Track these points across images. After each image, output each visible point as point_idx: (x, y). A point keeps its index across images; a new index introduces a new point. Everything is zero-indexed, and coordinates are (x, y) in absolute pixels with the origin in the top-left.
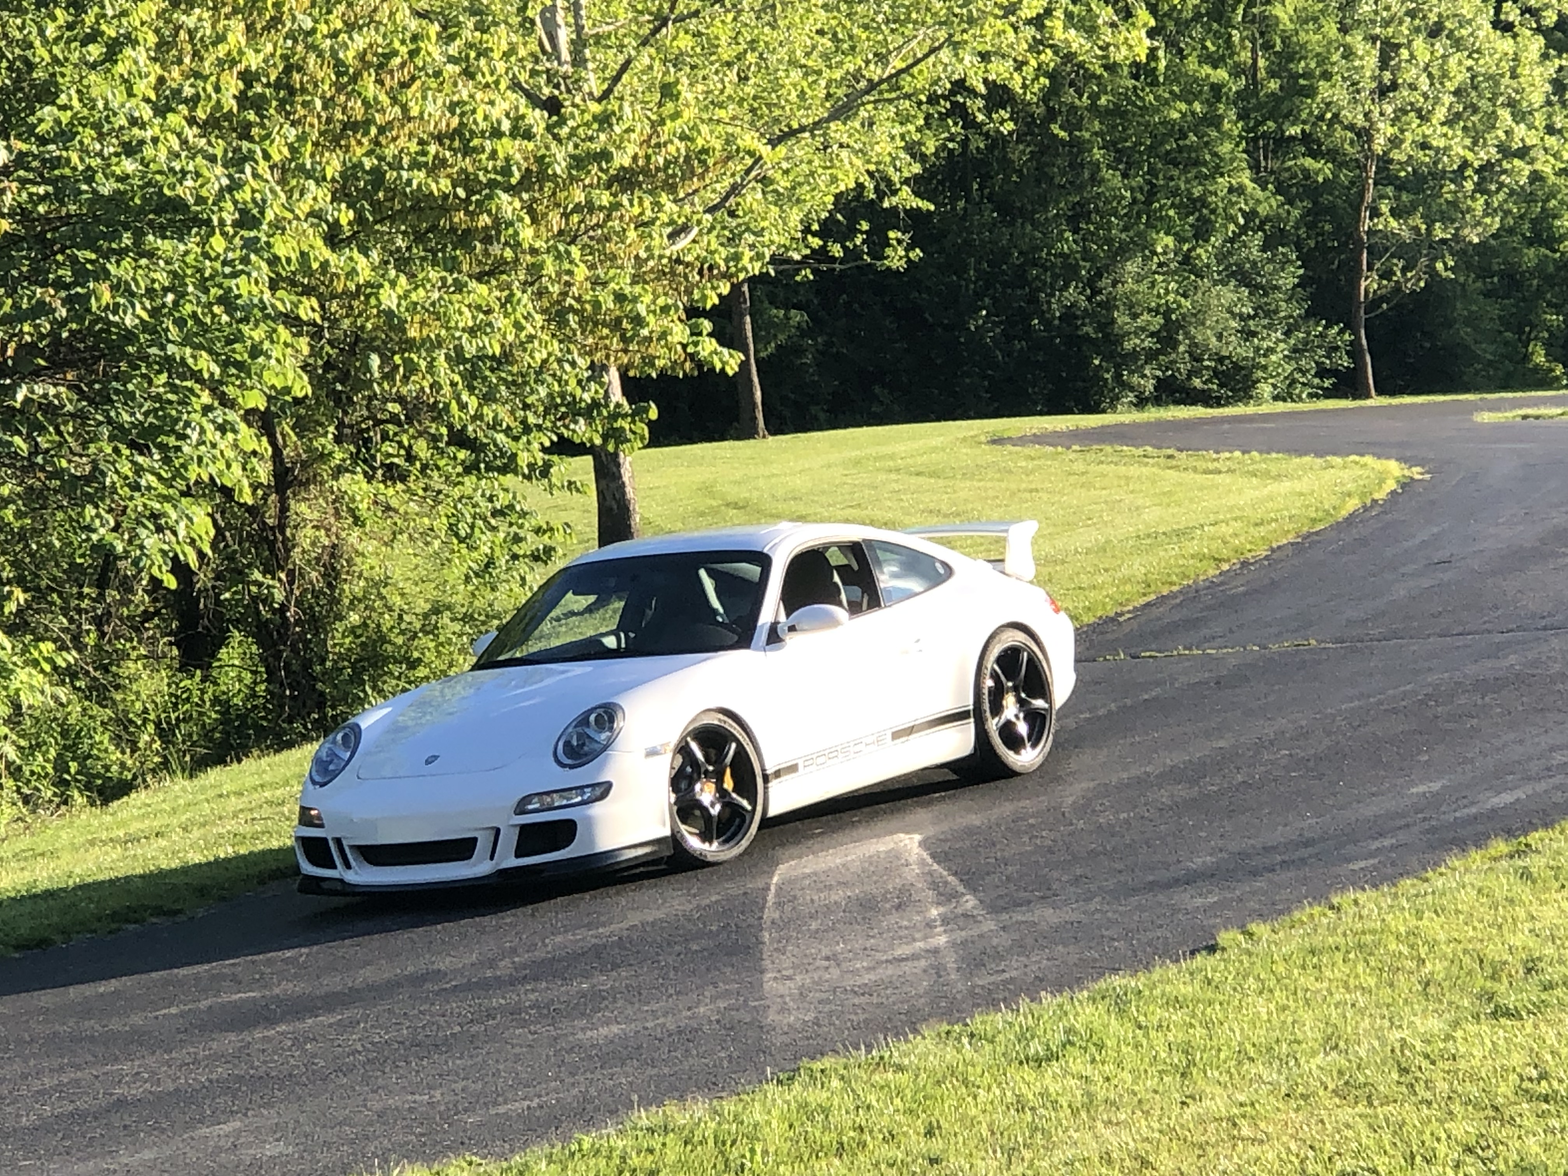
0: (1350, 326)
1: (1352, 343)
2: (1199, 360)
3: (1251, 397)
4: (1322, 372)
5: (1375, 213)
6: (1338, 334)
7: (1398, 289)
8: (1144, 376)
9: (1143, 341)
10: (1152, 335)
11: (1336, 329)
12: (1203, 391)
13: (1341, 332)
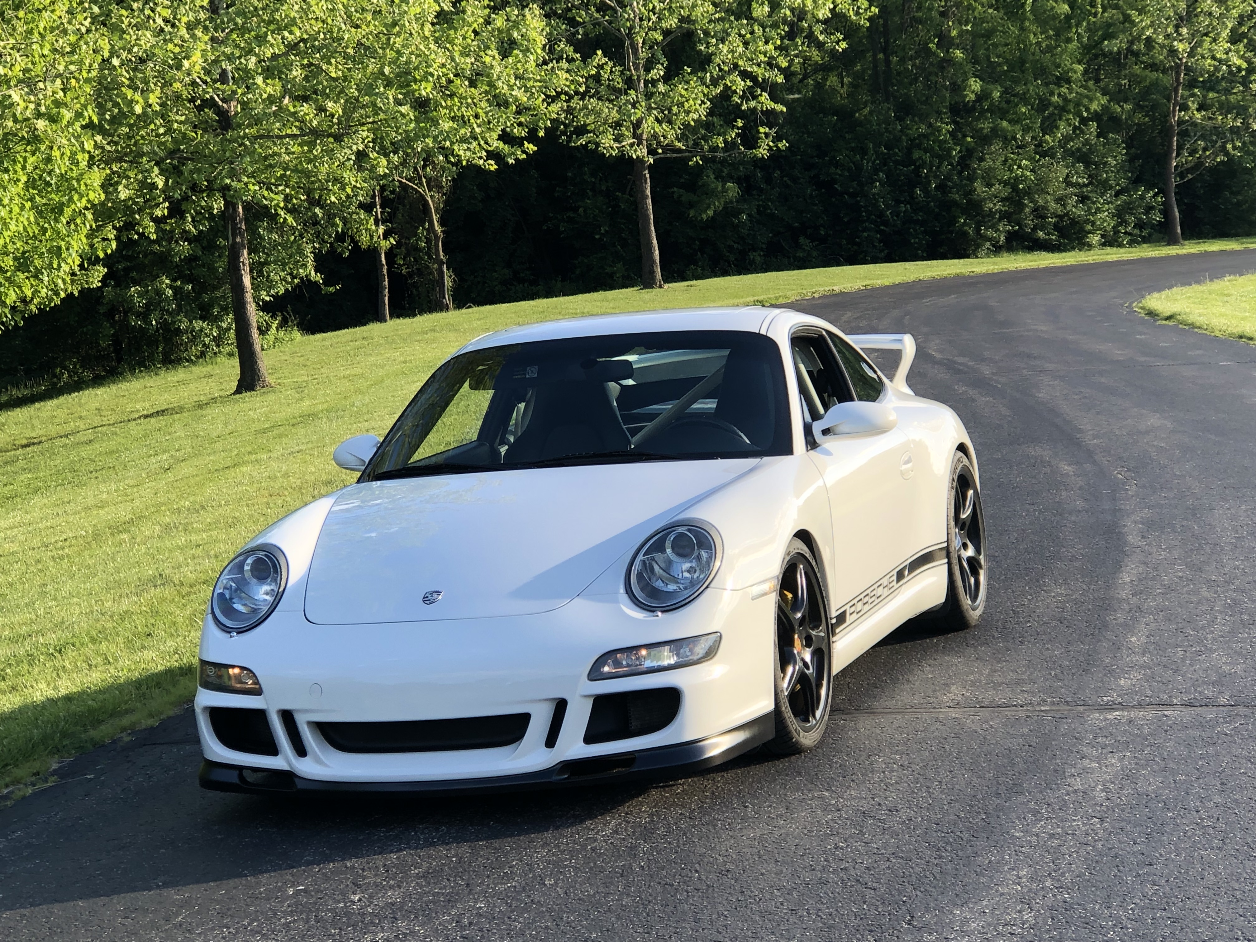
0: (1162, 191)
1: (1163, 204)
2: (1044, 217)
3: (1084, 244)
4: (1140, 225)
5: (1184, 107)
6: (1154, 196)
7: (1199, 164)
8: (997, 231)
9: (995, 204)
10: (1003, 200)
11: (1151, 193)
12: (1045, 240)
13: (1156, 195)
